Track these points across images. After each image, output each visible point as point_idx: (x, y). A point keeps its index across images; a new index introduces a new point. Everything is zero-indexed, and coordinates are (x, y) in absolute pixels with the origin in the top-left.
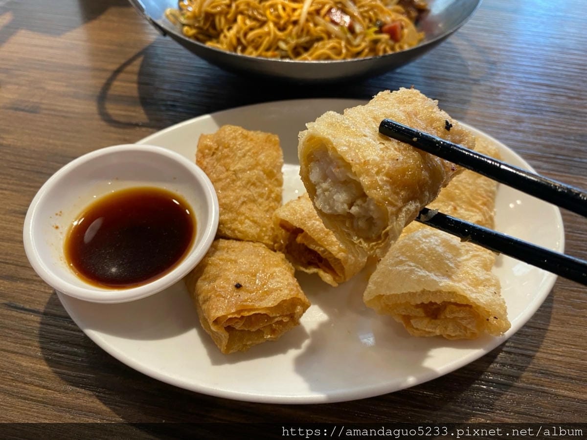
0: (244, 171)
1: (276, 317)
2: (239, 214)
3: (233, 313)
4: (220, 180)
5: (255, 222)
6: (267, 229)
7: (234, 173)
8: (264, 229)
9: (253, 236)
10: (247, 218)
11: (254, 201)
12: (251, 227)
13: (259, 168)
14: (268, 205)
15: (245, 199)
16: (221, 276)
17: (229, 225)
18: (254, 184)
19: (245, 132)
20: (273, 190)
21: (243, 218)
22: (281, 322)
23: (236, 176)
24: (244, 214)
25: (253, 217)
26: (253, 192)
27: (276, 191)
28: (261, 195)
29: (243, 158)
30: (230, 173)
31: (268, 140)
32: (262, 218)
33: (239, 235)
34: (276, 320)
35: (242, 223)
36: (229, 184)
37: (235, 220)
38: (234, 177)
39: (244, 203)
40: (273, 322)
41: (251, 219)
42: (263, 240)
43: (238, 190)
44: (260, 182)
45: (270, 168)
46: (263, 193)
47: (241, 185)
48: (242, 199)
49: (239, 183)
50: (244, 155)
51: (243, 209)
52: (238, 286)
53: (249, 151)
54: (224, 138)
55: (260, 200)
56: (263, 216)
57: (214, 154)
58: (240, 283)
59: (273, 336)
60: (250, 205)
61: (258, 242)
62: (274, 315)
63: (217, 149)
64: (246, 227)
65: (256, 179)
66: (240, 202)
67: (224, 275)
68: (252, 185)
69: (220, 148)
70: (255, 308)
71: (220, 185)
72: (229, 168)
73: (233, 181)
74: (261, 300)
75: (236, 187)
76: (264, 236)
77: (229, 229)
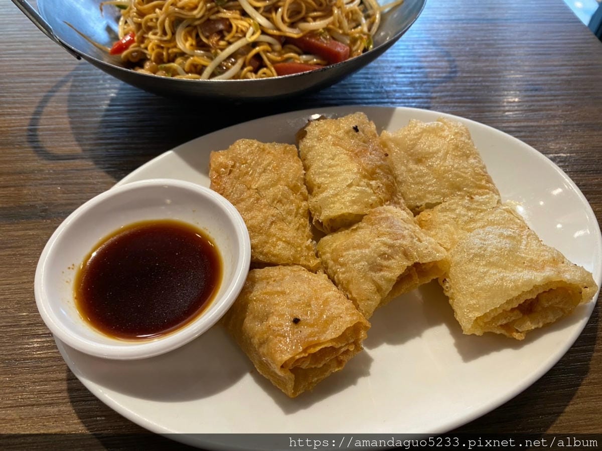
0: (267, 188)
1: (341, 348)
2: (269, 235)
3: (300, 353)
4: (242, 200)
5: (287, 243)
6: (302, 249)
7: (256, 191)
8: (299, 249)
9: (289, 259)
10: (280, 239)
11: (283, 220)
12: (284, 248)
13: (282, 182)
14: (298, 222)
15: (274, 219)
16: (273, 313)
17: (260, 249)
18: (280, 201)
19: (262, 145)
20: (300, 205)
21: (274, 239)
22: (347, 352)
23: (259, 194)
24: (274, 235)
25: (285, 237)
26: (280, 210)
27: (303, 206)
28: (289, 213)
29: (263, 174)
30: (251, 191)
31: (285, 152)
32: (295, 237)
33: (274, 259)
34: (343, 350)
35: (274, 245)
36: (253, 203)
37: (266, 242)
38: (257, 196)
39: (272, 223)
40: (339, 354)
41: (284, 239)
42: (299, 261)
43: (264, 210)
44: (286, 198)
45: (294, 182)
46: (291, 210)
47: (267, 203)
48: (271, 219)
49: (263, 201)
50: (265, 171)
51: (273, 230)
52: (296, 321)
53: (269, 165)
54: (240, 154)
55: (289, 218)
56: (295, 234)
57: (231, 171)
58: (297, 318)
59: (340, 369)
60: (280, 225)
61: (295, 264)
62: (340, 345)
63: (233, 166)
64: (279, 249)
65: (282, 195)
66: (269, 223)
67: (276, 310)
68: (278, 202)
69: (238, 164)
70: (321, 342)
71: (243, 205)
72: (250, 186)
73: (258, 199)
74: (324, 332)
75: (262, 207)
76: (300, 257)
77: (261, 253)
